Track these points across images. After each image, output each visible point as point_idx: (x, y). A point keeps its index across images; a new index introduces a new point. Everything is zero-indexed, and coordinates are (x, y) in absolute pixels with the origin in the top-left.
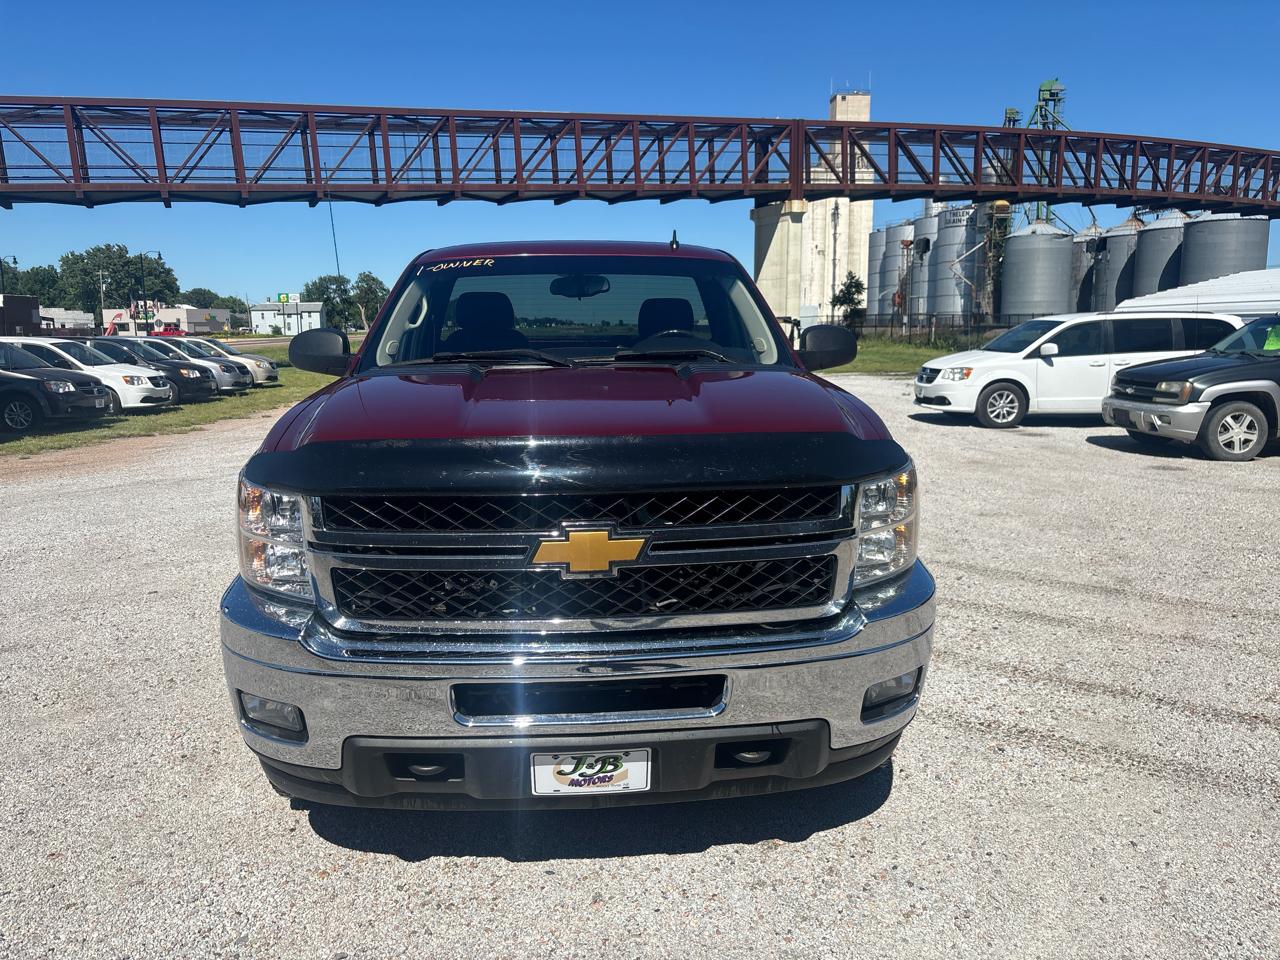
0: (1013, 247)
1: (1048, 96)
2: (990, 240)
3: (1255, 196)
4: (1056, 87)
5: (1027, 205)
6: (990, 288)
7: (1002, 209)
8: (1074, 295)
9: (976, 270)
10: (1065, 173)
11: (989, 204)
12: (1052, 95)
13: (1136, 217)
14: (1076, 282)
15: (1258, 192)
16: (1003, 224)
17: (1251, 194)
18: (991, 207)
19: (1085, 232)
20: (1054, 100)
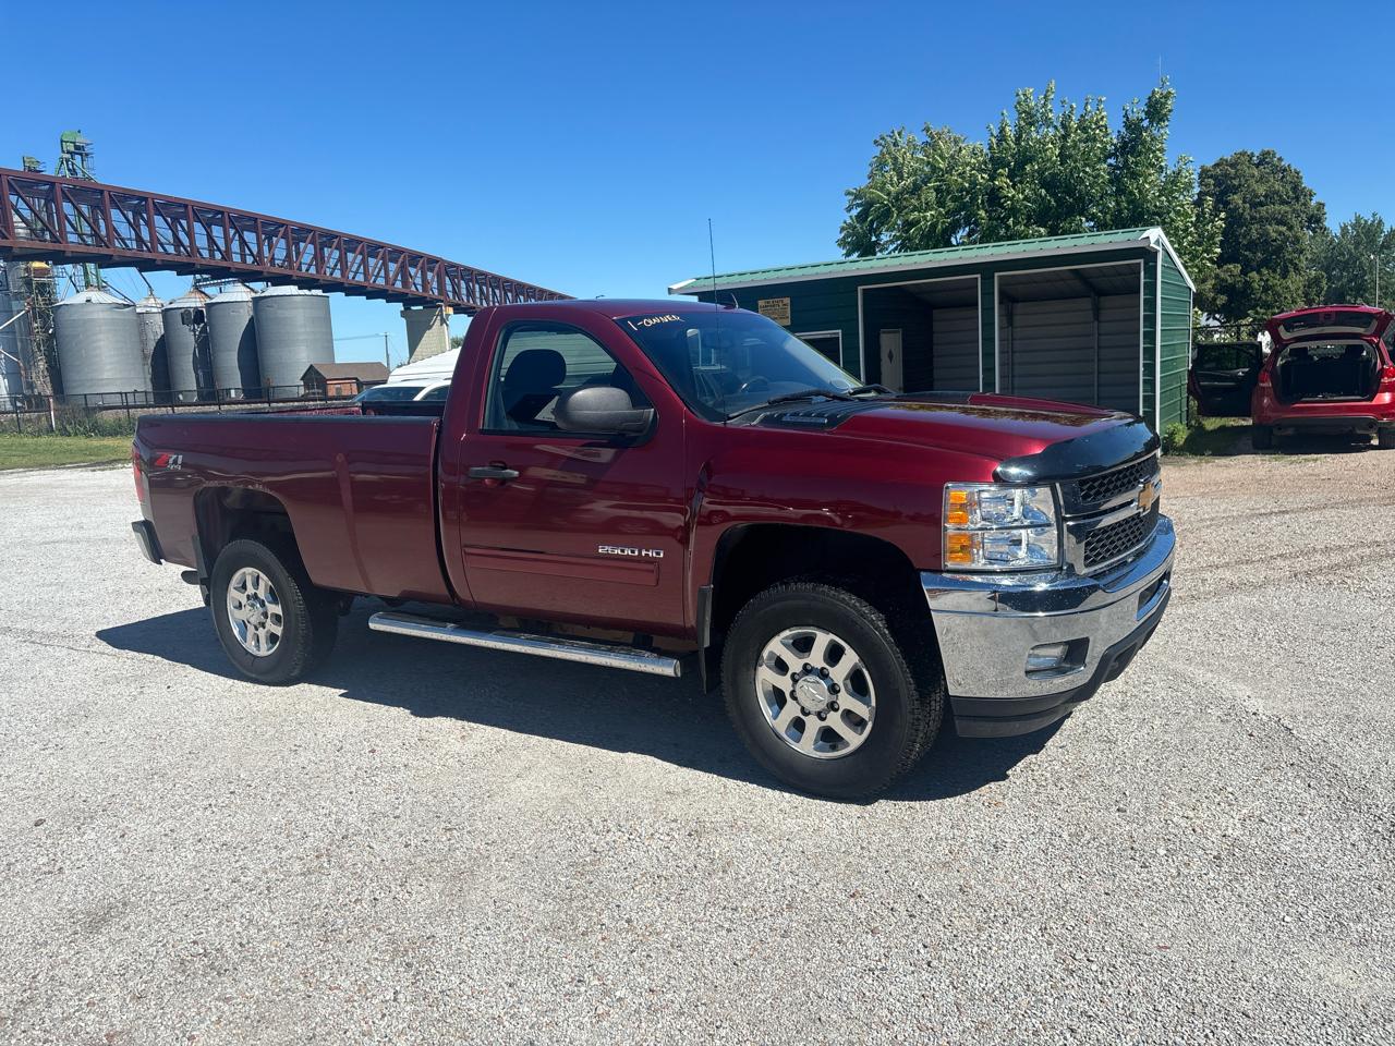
0: (65, 316)
1: (72, 149)
2: (34, 309)
3: (307, 270)
4: (80, 140)
5: (69, 267)
6: (42, 365)
7: (42, 273)
8: (147, 370)
9: (19, 344)
10: (69, 228)
11: (22, 266)
12: (77, 147)
13: (197, 288)
14: (145, 357)
15: (310, 265)
16: (44, 289)
17: (304, 268)
18: (27, 270)
19: (145, 303)
20: (81, 154)
